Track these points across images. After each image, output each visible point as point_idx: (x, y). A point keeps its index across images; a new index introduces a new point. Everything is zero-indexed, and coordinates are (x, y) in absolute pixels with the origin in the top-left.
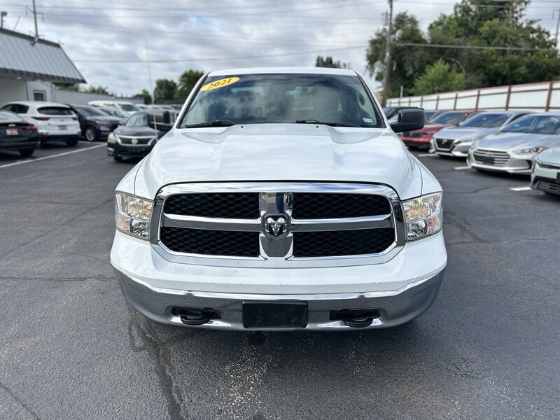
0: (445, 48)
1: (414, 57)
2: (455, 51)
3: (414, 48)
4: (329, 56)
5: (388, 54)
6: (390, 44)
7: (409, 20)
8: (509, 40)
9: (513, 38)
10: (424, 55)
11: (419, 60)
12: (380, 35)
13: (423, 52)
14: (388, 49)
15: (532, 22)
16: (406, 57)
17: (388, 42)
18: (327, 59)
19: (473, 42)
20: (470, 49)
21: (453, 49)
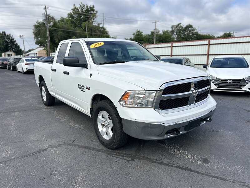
0: (70, 31)
1: (58, 34)
2: (74, 33)
3: (57, 31)
4: (4, 31)
5: (48, 32)
6: (48, 28)
7: (51, 18)
8: (93, 30)
9: (94, 29)
10: (62, 34)
11: (60, 36)
12: (39, 23)
13: (61, 33)
14: (47, 30)
15: (99, 24)
16: (54, 34)
17: (47, 27)
18: (3, 32)
19: (80, 30)
20: (80, 33)
21: (73, 32)
